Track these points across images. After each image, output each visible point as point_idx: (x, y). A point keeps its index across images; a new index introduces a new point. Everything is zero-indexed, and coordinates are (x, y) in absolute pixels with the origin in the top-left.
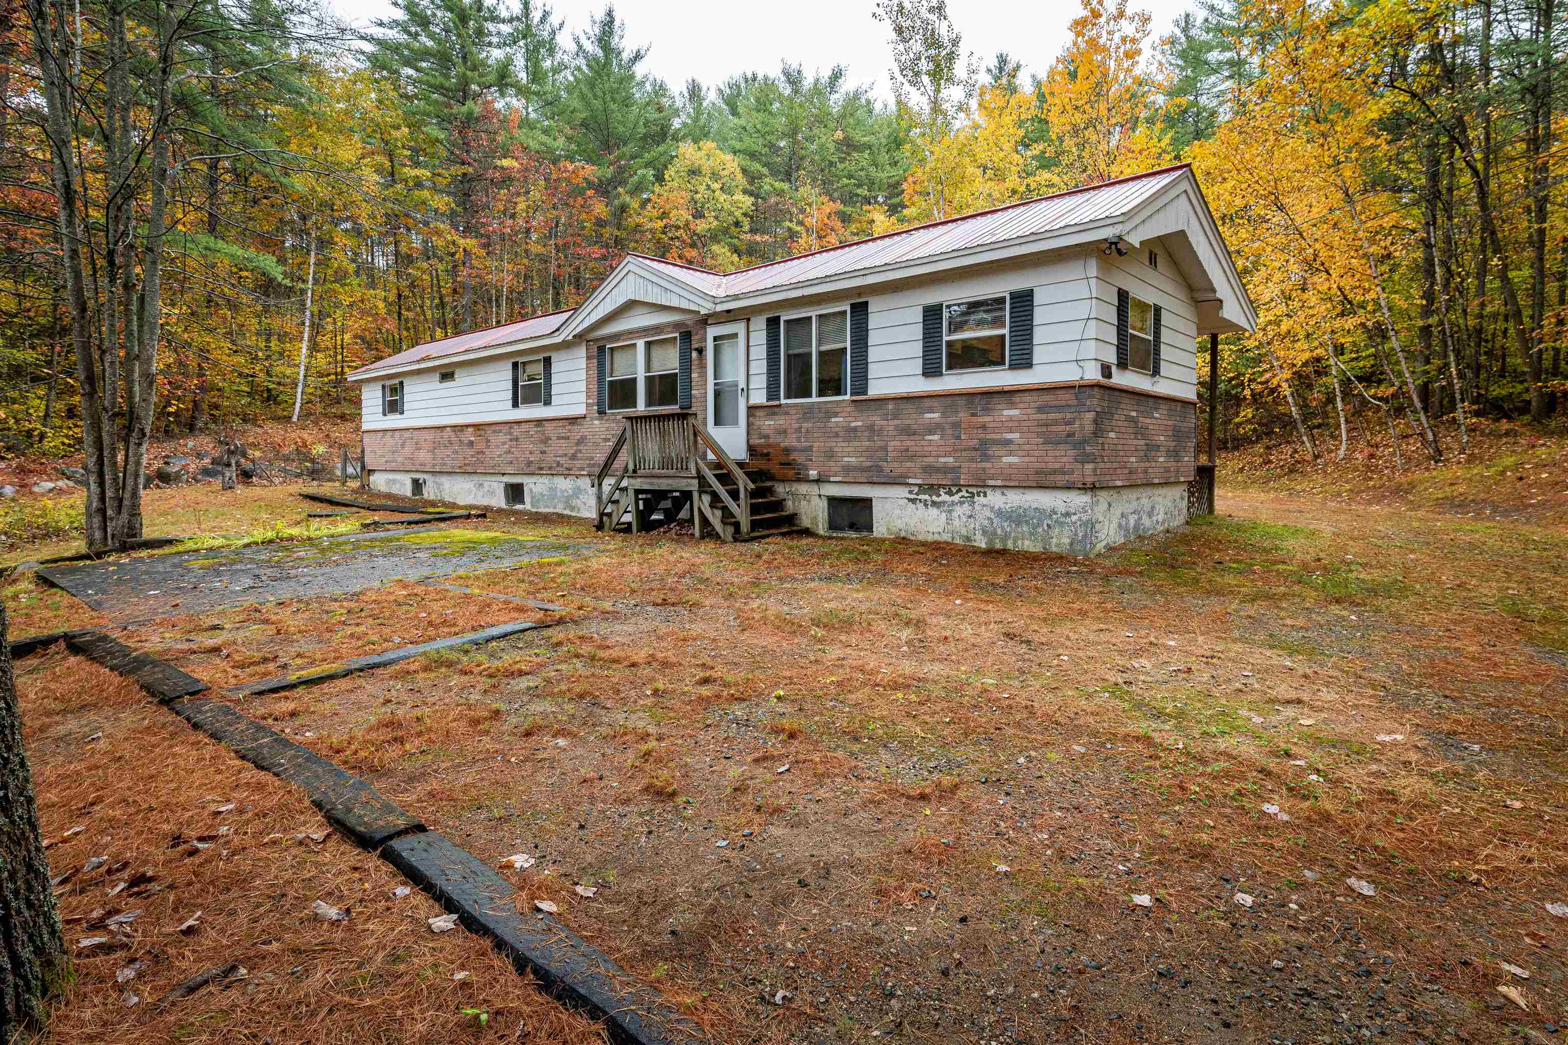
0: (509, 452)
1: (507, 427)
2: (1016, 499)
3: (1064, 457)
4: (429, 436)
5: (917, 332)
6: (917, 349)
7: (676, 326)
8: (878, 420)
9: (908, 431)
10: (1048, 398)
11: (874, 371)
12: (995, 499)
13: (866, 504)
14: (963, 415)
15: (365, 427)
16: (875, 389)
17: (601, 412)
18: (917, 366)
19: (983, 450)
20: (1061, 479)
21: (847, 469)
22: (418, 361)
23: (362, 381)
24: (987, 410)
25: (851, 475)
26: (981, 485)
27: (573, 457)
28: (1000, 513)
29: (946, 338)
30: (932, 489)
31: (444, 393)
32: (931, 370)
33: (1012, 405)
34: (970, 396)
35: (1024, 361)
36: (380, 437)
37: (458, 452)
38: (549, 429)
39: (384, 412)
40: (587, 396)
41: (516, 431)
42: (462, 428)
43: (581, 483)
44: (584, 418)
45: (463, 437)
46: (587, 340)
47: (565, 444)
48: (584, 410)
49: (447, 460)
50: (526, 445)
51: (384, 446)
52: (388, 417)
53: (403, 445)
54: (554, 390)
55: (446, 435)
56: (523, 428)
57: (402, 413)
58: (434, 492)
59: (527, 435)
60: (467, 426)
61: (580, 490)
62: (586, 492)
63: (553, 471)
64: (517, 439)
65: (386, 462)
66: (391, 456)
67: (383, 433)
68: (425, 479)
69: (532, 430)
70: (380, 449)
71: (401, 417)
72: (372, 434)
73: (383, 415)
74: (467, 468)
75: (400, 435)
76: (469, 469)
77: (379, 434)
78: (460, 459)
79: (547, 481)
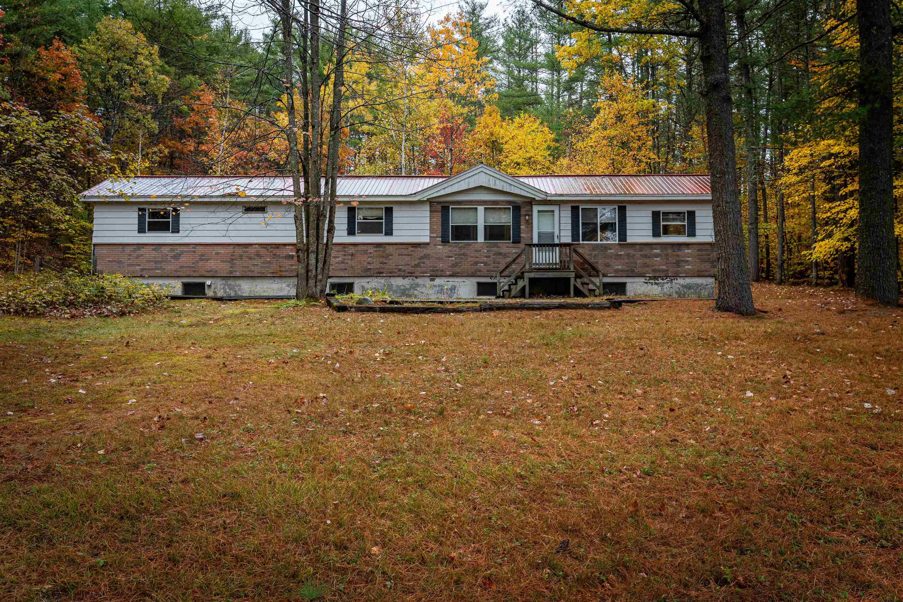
0: (343, 262)
1: (341, 247)
2: (688, 281)
3: (708, 266)
4: (230, 249)
5: (650, 220)
6: (650, 226)
7: (509, 202)
8: (632, 252)
9: (646, 256)
10: (701, 247)
11: (629, 233)
12: (681, 281)
13: (624, 285)
14: (670, 251)
15: (95, 241)
16: (629, 240)
17: (445, 241)
18: (649, 233)
19: (678, 263)
20: (707, 274)
21: (617, 271)
23: (95, 202)
24: (679, 250)
25: (618, 273)
26: (676, 276)
27: (417, 266)
28: (683, 286)
29: (662, 223)
30: (655, 278)
31: (247, 221)
32: (656, 234)
33: (689, 249)
34: (672, 245)
35: (692, 234)
36: (128, 249)
37: (269, 262)
38: (390, 249)
39: (141, 230)
40: (431, 232)
41: (352, 250)
42: (277, 246)
43: (419, 281)
44: (428, 244)
45: (278, 252)
46: (431, 202)
47: (407, 258)
48: (427, 240)
49: (253, 268)
50: (365, 258)
51: (138, 257)
52: (147, 235)
53: (177, 257)
54: (395, 227)
55: (251, 251)
56: (360, 248)
57: (172, 232)
58: (225, 292)
59: (365, 252)
60: (285, 245)
61: (418, 285)
62: (424, 286)
63: (392, 274)
64: (352, 255)
65: (142, 270)
66: (152, 265)
67: (135, 247)
68: (208, 282)
69: (371, 250)
70: (129, 259)
71: (170, 235)
72: (111, 247)
73: (139, 232)
74: (284, 274)
75: (167, 249)
76: (287, 274)
77: (127, 247)
78: (274, 267)
79: (382, 281)
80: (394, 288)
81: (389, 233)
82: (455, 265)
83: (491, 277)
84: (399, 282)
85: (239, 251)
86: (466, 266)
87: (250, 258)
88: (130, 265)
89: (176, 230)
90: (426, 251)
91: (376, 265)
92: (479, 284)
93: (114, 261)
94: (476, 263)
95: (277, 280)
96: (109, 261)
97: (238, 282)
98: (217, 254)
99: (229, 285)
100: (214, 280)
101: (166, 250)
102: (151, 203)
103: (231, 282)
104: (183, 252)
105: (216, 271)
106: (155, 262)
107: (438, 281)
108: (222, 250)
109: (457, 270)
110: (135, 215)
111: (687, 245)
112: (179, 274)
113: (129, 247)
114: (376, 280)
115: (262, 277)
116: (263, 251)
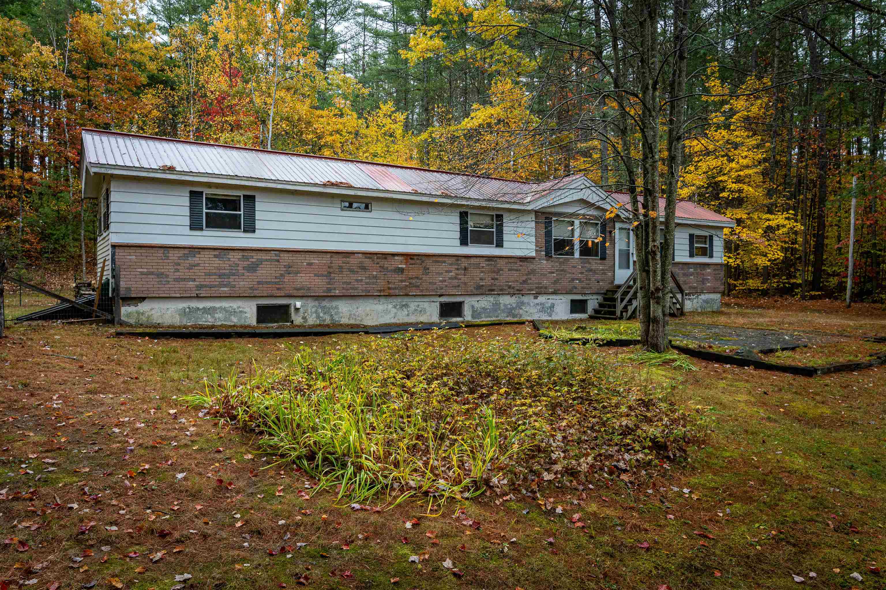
0: (456, 278)
1: (453, 259)
2: (707, 296)
3: (718, 283)
4: (327, 259)
5: (688, 242)
6: (688, 247)
7: (597, 217)
8: (678, 270)
9: (686, 274)
10: (716, 267)
11: (676, 253)
12: (703, 297)
14: (699, 270)
15: (114, 239)
16: (677, 259)
17: (548, 256)
18: (688, 253)
19: (703, 281)
22: (325, 185)
23: (112, 176)
24: (704, 269)
26: (702, 293)
27: (525, 282)
28: (704, 301)
29: (695, 245)
31: (347, 221)
32: (691, 255)
33: (709, 268)
34: (701, 265)
35: (711, 255)
36: (174, 255)
37: (375, 277)
38: (501, 263)
39: (195, 226)
40: (536, 246)
41: (464, 263)
42: (385, 256)
43: (525, 299)
44: (534, 258)
45: (386, 264)
46: (537, 212)
47: (516, 274)
48: (533, 254)
49: (356, 284)
50: (476, 274)
51: (192, 267)
52: (204, 233)
53: (253, 268)
54: (505, 237)
55: (353, 261)
56: (472, 261)
57: (245, 231)
58: (318, 317)
59: (477, 266)
60: (394, 255)
61: (523, 303)
62: (529, 304)
63: (502, 292)
64: (465, 269)
65: (200, 287)
66: (215, 280)
67: (186, 251)
68: (298, 304)
69: (483, 263)
70: (177, 270)
71: (242, 235)
72: (143, 251)
73: (192, 228)
74: (392, 292)
75: (239, 255)
76: (397, 292)
77: (171, 252)
78: (381, 283)
79: (491, 299)
80: (502, 307)
81: (500, 244)
82: (555, 282)
83: (582, 294)
84: (506, 300)
85: (338, 261)
86: (565, 283)
87: (351, 271)
88: (176, 280)
89: (251, 228)
90: (532, 267)
91: (488, 282)
92: (572, 301)
93: (152, 273)
94: (573, 280)
95: (383, 300)
96: (142, 273)
97: (335, 303)
98: (310, 264)
99: (323, 308)
100: (304, 301)
101: (235, 257)
102: (209, 185)
103: (326, 303)
104: (261, 261)
105: (309, 289)
106: (220, 276)
107: (542, 299)
108: (315, 261)
109: (558, 286)
110: (186, 201)
111: (708, 265)
112: (256, 293)
113: (176, 251)
114: (485, 298)
115: (367, 296)
116: (367, 262)
